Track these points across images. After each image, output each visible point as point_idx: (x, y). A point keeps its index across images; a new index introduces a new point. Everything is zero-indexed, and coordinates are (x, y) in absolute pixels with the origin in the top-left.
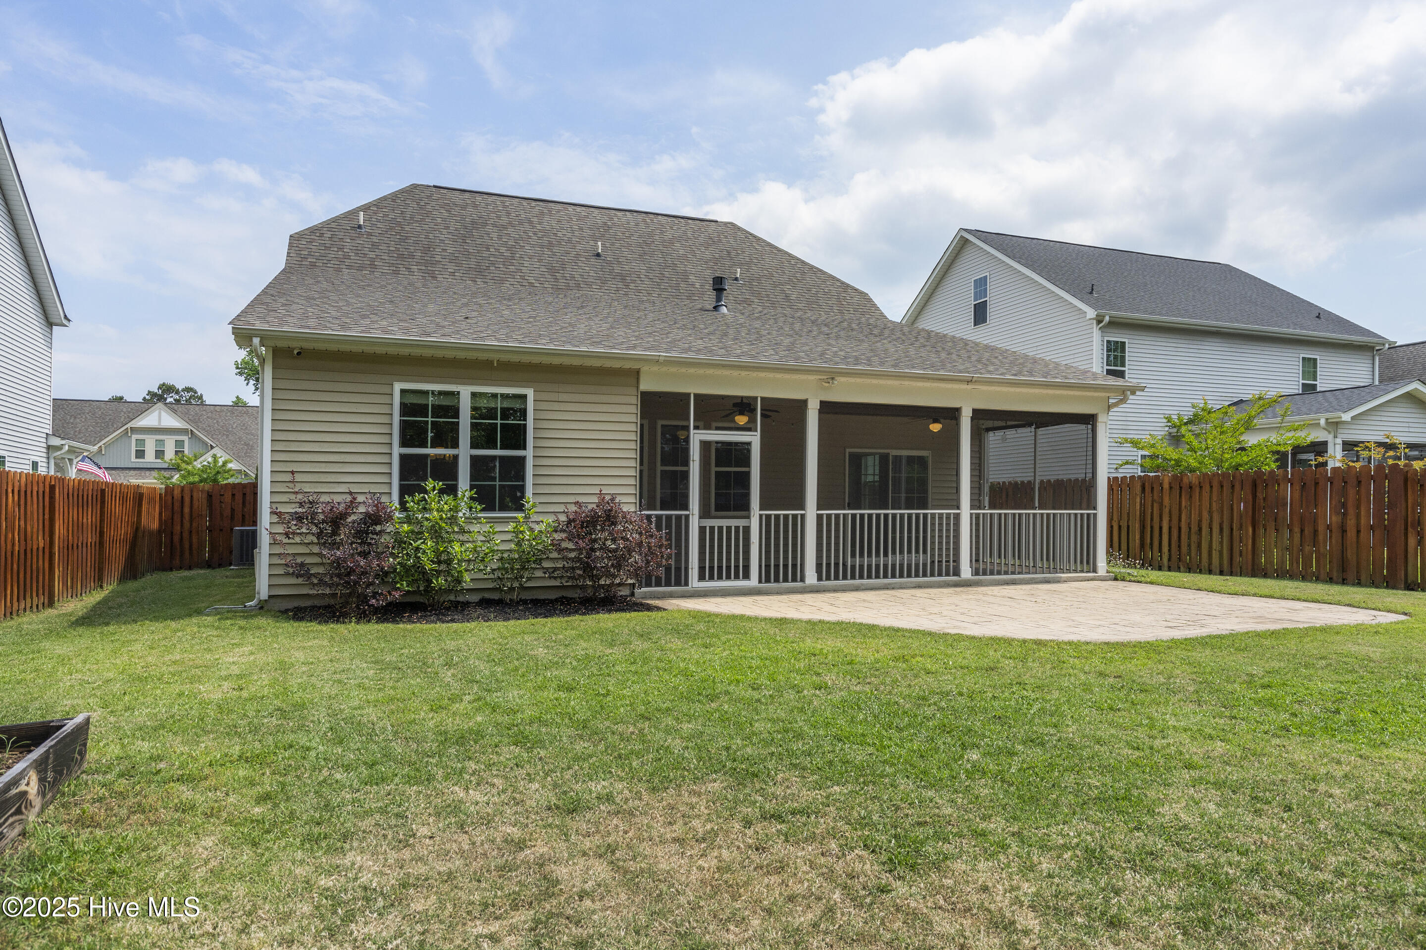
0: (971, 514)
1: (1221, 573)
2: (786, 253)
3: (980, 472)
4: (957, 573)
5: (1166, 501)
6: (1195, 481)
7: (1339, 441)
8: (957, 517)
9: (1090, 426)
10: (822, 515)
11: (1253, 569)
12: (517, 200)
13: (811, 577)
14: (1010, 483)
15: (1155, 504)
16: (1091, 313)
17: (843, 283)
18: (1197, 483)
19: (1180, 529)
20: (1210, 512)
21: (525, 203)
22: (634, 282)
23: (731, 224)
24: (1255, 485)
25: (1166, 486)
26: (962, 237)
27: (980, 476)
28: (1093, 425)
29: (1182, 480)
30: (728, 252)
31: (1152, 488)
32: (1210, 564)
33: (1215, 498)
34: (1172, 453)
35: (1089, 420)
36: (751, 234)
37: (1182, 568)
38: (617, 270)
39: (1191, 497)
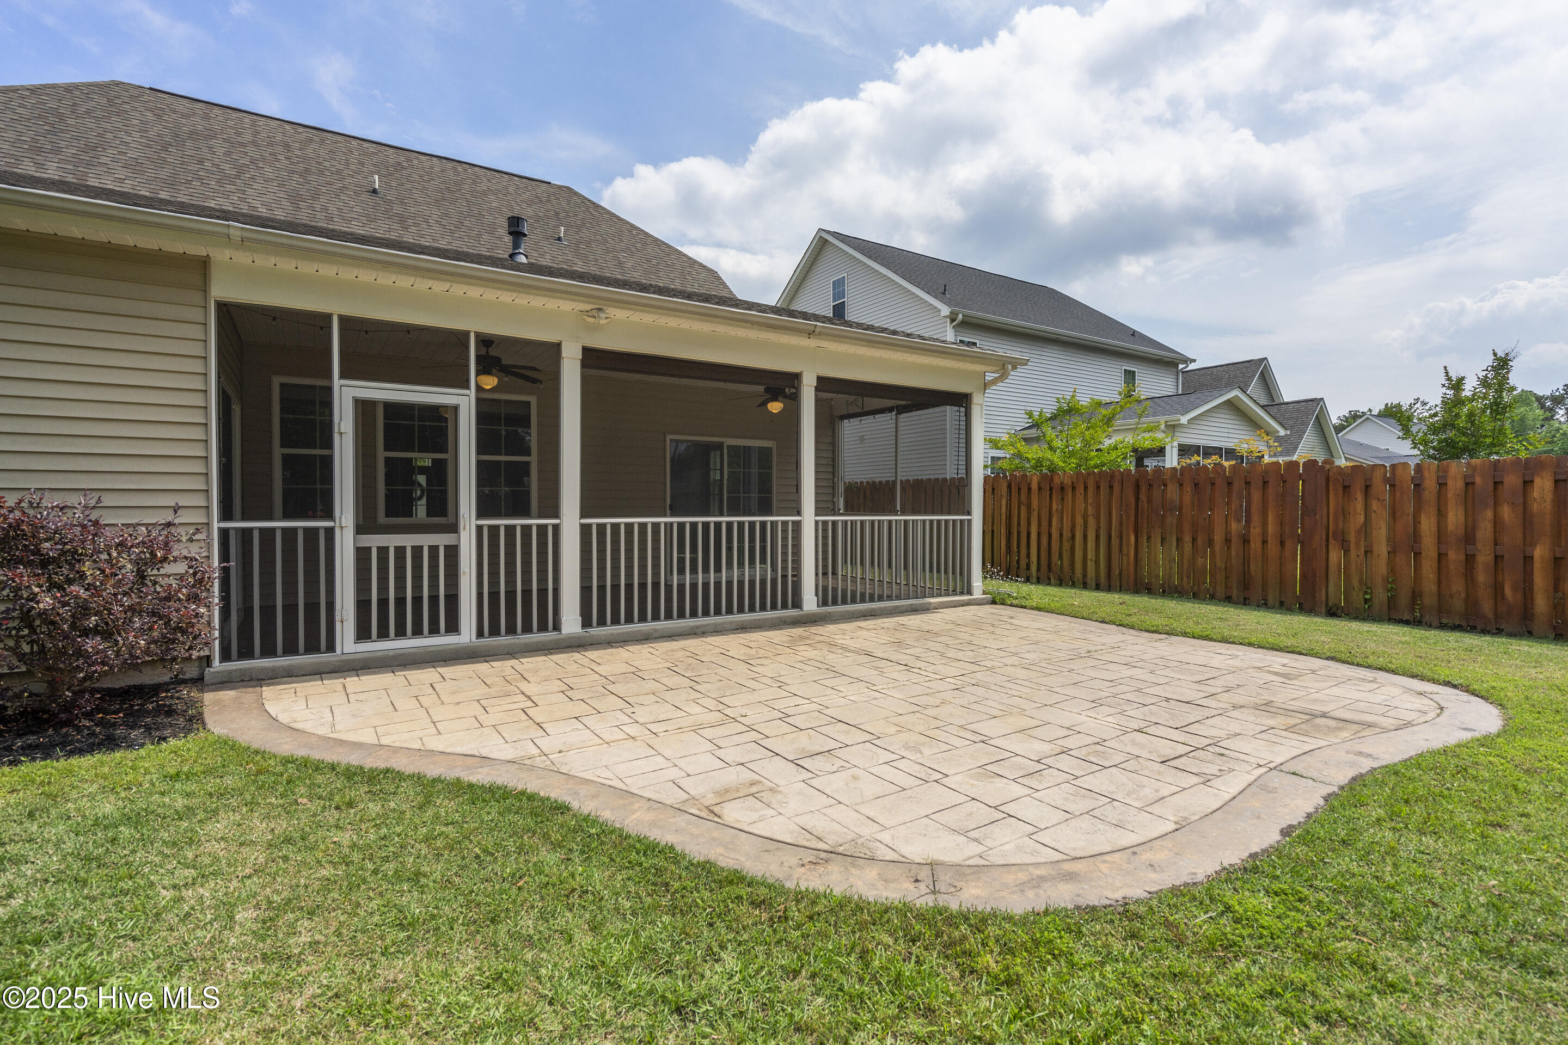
0: (817, 522)
1: (1098, 588)
2: (628, 223)
3: (834, 469)
4: (797, 604)
5: (1035, 504)
6: (1068, 481)
7: (1175, 444)
8: (797, 526)
9: (963, 409)
10: (590, 525)
11: (1136, 584)
12: (278, 122)
13: (571, 623)
14: (868, 483)
15: (1022, 508)
16: (945, 310)
17: (690, 258)
18: (1070, 483)
19: (1050, 535)
20: (1085, 517)
21: (287, 127)
22: (415, 225)
23: (568, 188)
24: (1137, 487)
25: (1034, 486)
26: (821, 237)
27: (833, 473)
28: (966, 407)
29: (1052, 480)
30: (557, 214)
31: (1019, 489)
32: (1085, 576)
33: (1090, 501)
34: (1034, 452)
35: (962, 400)
36: (589, 201)
37: (1052, 581)
38: (397, 209)
39: (1063, 499)
